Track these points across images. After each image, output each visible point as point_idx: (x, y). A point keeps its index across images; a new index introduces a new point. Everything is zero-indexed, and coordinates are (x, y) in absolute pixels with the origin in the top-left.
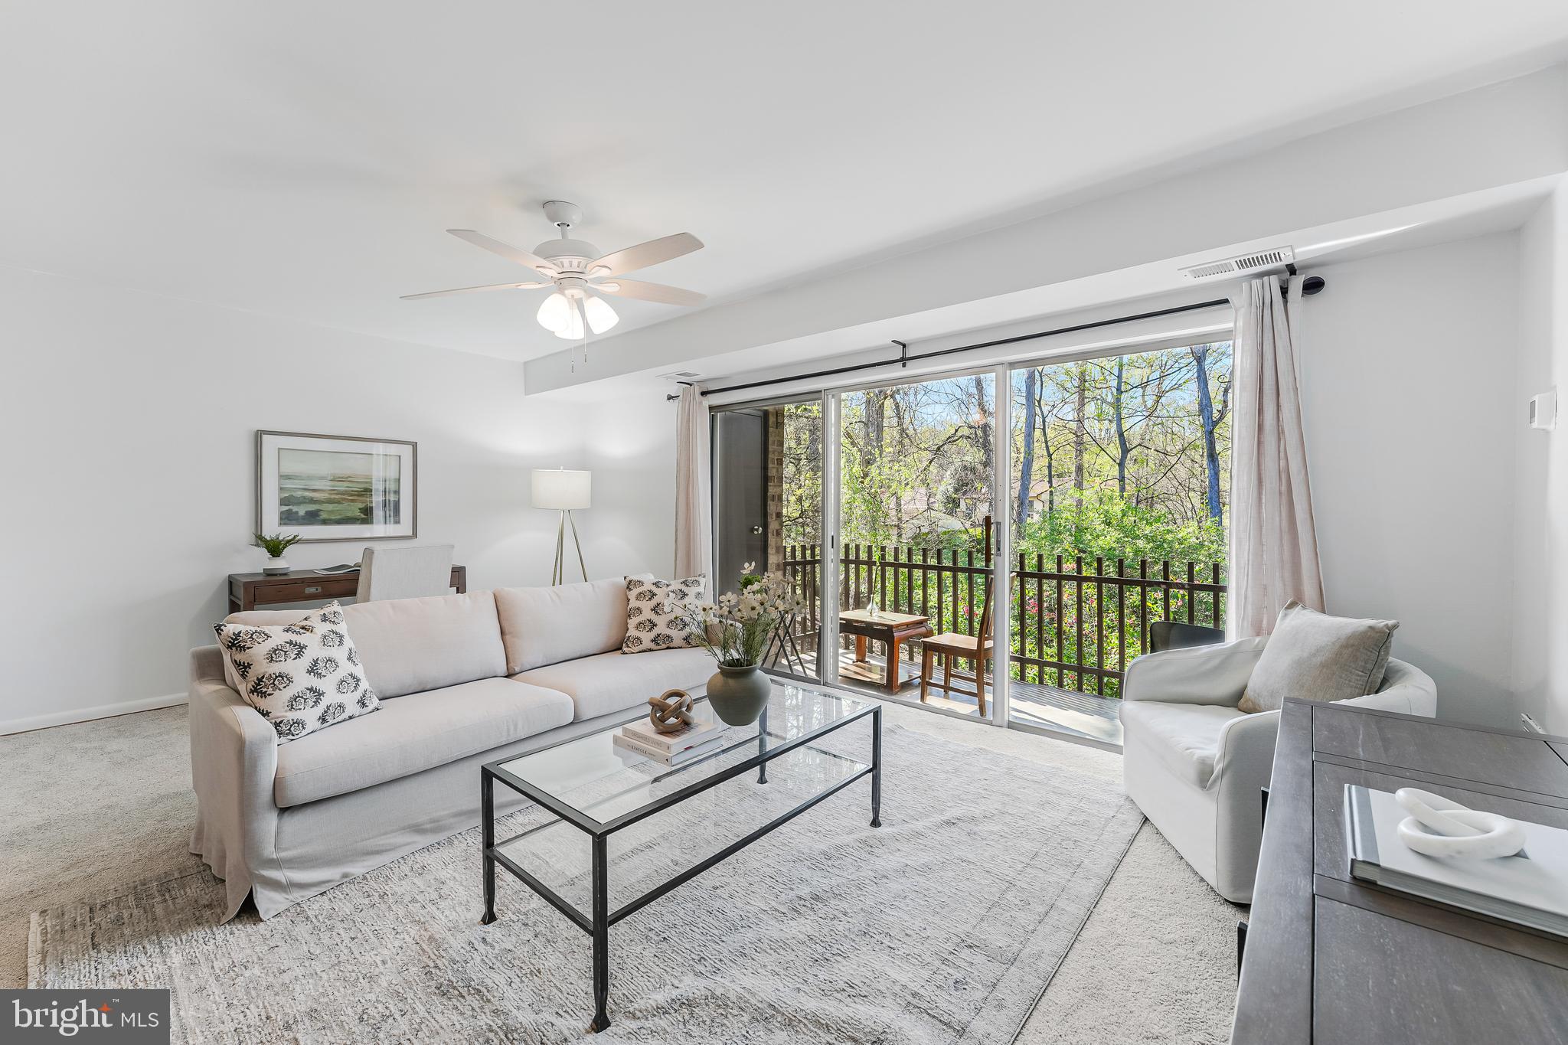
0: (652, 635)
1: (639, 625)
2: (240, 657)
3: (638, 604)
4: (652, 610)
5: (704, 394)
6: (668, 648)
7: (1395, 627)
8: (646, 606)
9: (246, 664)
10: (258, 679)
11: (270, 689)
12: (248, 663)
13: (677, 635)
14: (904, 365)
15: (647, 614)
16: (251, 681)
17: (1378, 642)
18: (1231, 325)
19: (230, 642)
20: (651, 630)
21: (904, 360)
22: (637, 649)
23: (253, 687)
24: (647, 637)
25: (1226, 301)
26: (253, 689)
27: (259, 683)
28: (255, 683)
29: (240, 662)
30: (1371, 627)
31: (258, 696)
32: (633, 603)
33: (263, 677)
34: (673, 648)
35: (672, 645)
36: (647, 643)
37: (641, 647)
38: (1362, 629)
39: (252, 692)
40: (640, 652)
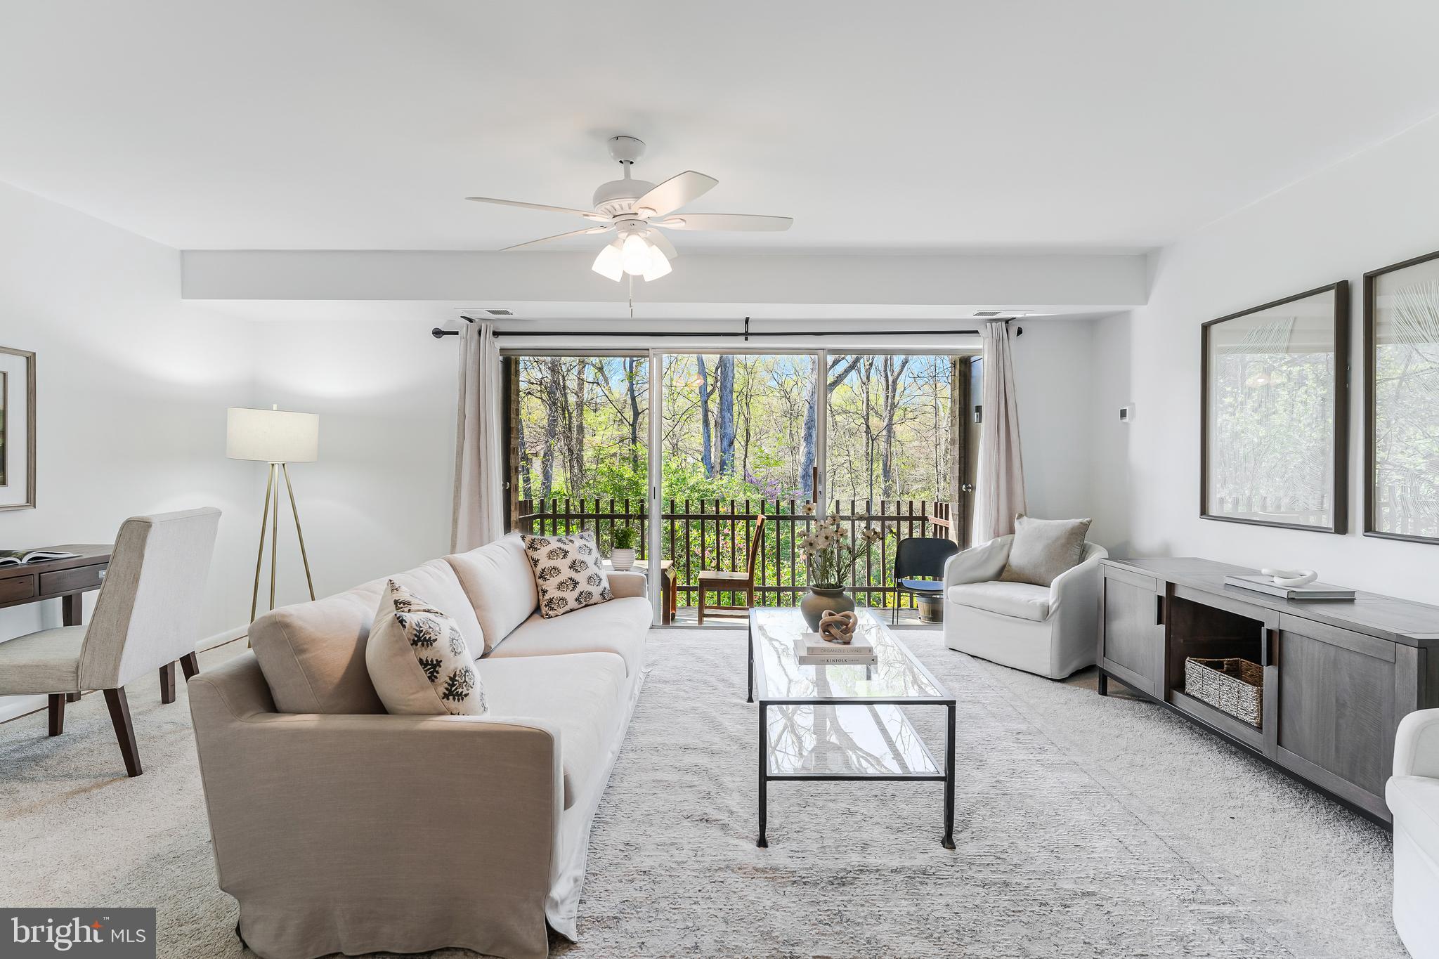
0: (576, 593)
1: (561, 586)
2: (427, 654)
3: (552, 563)
4: (570, 568)
5: (496, 334)
6: (586, 606)
7: (1091, 521)
8: (564, 565)
9: (435, 662)
10: (450, 678)
11: (465, 688)
12: (437, 660)
13: (596, 591)
14: (746, 339)
15: (566, 573)
16: (441, 684)
17: (1081, 531)
18: (981, 347)
19: (416, 635)
20: (574, 588)
21: (746, 335)
22: (562, 611)
23: (447, 689)
24: (571, 596)
25: (977, 332)
26: (447, 692)
27: (453, 683)
28: (449, 684)
29: (427, 661)
30: (1081, 523)
31: (454, 699)
32: (545, 563)
33: (455, 675)
34: (592, 605)
35: (592, 601)
36: (572, 603)
37: (567, 608)
38: (1077, 524)
39: (446, 696)
40: (564, 613)
